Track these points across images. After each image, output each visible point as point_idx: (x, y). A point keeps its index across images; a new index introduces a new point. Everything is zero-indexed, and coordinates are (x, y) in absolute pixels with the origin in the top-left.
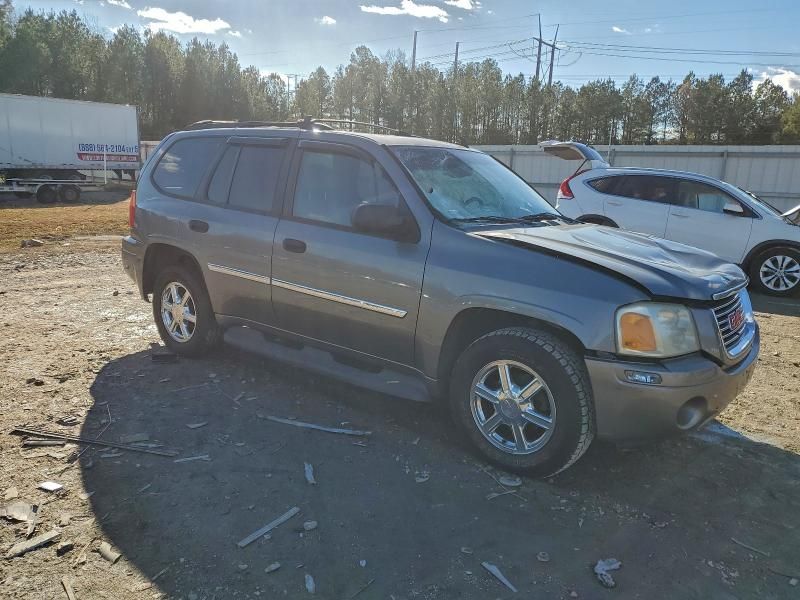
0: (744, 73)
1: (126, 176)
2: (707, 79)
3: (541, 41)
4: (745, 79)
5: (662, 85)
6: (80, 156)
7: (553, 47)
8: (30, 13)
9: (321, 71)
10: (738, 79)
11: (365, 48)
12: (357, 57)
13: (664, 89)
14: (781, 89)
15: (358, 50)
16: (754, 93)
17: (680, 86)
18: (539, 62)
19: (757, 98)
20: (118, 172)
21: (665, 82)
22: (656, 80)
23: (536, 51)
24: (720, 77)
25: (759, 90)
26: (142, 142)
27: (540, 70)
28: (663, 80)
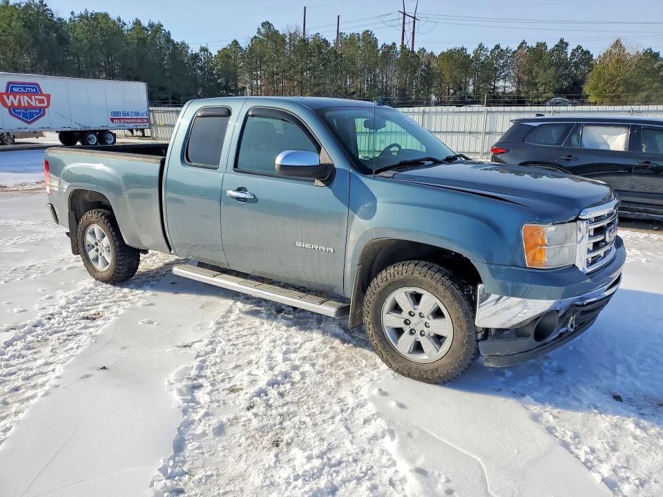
0: (562, 41)
2: (534, 46)
3: (404, 14)
4: (562, 45)
5: (502, 50)
6: (112, 120)
7: (414, 18)
9: (236, 43)
10: (557, 46)
11: (268, 23)
12: (262, 30)
13: (502, 53)
14: (589, 52)
15: (263, 24)
16: (569, 56)
17: (516, 51)
18: (404, 30)
19: (571, 60)
21: (505, 49)
22: (497, 47)
23: (401, 22)
24: (544, 44)
25: (573, 54)
26: (151, 109)
27: (405, 37)
28: (503, 47)
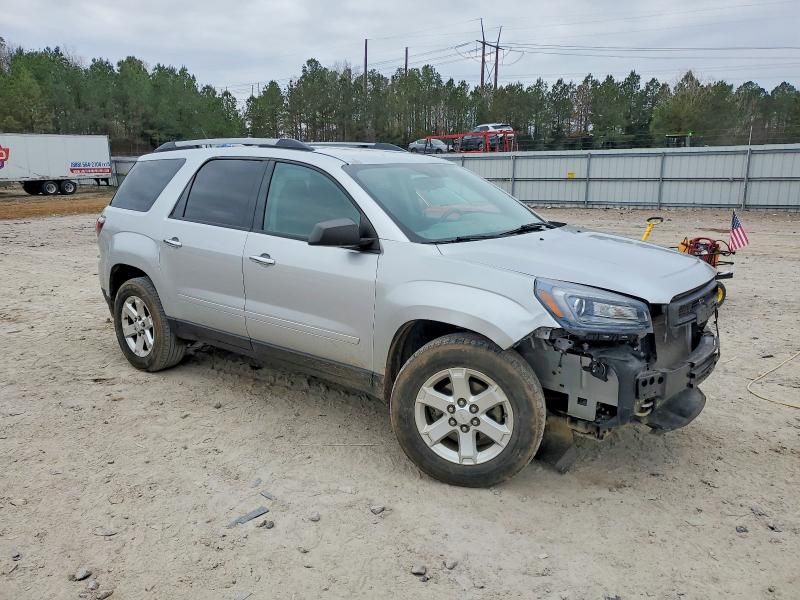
0: (633, 74)
1: (103, 183)
3: (484, 43)
4: (634, 78)
5: (565, 85)
6: (72, 170)
7: (497, 47)
8: (20, 51)
9: (273, 84)
10: (627, 79)
11: (314, 60)
12: (308, 69)
13: (566, 89)
15: (310, 62)
17: (580, 86)
18: (483, 62)
20: (97, 180)
21: (568, 84)
22: (560, 82)
23: (480, 53)
26: (112, 158)
27: (485, 70)
28: (566, 82)
